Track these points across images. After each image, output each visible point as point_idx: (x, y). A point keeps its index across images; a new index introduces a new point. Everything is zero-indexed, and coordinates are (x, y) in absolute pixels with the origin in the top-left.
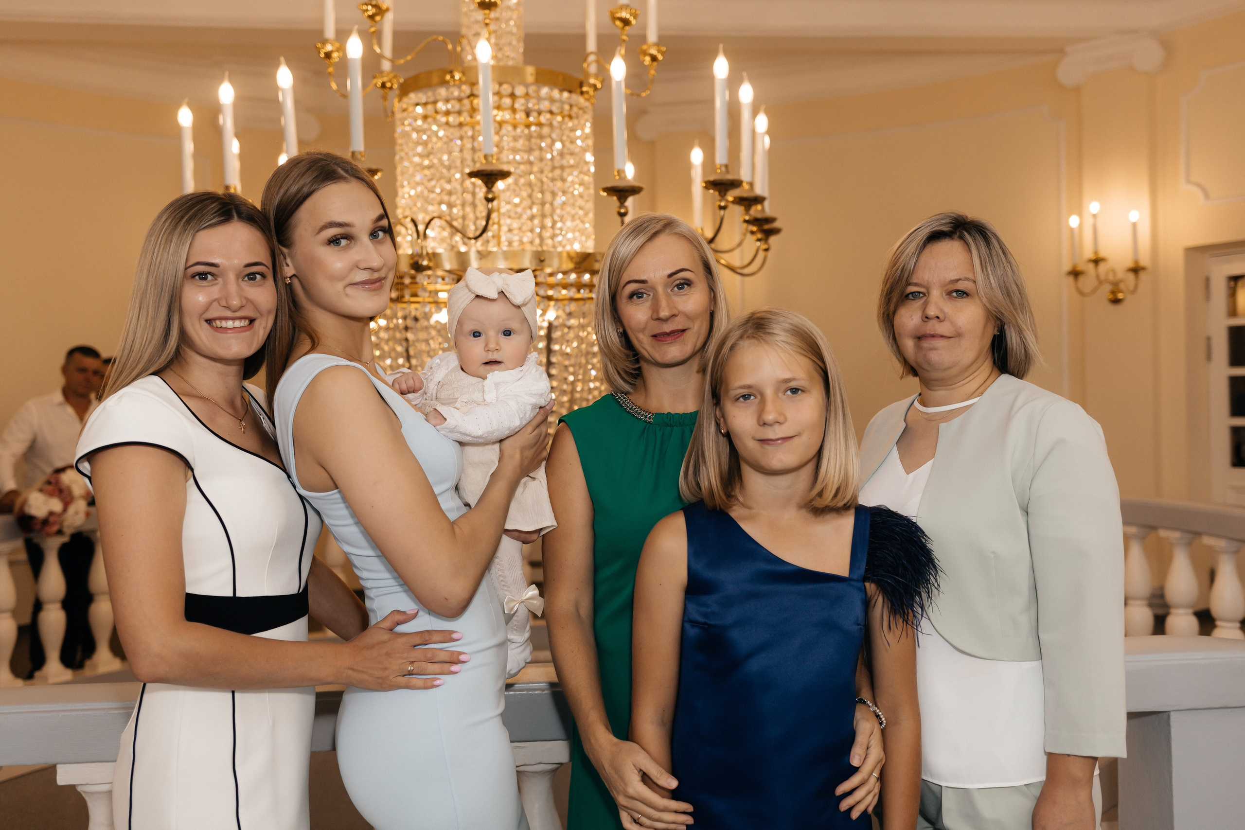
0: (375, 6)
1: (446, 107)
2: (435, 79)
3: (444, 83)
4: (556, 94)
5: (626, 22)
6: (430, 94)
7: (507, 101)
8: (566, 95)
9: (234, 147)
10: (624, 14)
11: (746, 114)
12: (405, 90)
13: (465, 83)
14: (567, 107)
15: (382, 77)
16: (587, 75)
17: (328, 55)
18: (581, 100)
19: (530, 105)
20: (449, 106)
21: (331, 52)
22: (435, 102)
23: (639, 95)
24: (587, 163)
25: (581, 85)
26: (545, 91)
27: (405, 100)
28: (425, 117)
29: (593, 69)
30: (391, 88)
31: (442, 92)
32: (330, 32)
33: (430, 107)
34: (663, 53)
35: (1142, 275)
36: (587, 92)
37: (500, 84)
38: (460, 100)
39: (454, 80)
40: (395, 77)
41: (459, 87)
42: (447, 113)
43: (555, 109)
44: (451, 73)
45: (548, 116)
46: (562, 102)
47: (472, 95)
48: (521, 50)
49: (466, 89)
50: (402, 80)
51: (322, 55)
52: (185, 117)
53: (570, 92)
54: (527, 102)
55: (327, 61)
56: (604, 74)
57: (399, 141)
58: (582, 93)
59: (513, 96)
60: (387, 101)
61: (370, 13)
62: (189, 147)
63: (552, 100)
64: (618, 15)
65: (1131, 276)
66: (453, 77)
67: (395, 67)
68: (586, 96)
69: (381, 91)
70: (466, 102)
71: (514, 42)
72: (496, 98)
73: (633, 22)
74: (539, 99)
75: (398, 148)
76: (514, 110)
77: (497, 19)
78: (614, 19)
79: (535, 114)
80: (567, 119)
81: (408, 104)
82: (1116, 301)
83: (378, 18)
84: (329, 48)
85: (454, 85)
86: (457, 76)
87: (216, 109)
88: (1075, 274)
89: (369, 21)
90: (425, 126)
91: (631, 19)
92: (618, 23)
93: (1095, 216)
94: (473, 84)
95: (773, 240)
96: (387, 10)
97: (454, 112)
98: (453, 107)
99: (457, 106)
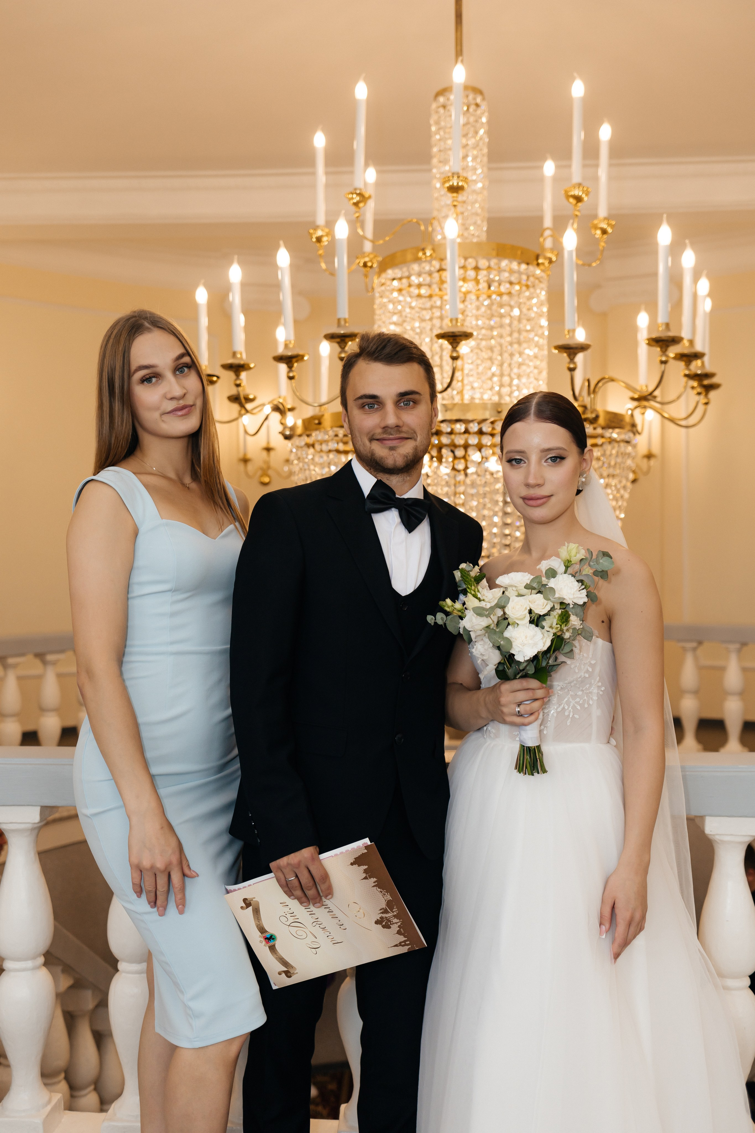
0: (360, 195)
1: (419, 280)
2: (409, 256)
3: (417, 260)
4: (515, 265)
5: (579, 199)
6: (405, 269)
7: (471, 274)
8: (524, 266)
9: (240, 320)
10: (577, 192)
11: (687, 280)
12: (383, 267)
13: (435, 259)
14: (524, 277)
15: (364, 257)
16: (543, 249)
17: (319, 240)
18: (538, 272)
19: (492, 276)
20: (421, 279)
21: (322, 236)
22: (408, 277)
23: (590, 265)
24: (541, 327)
25: (537, 257)
26: (504, 263)
27: (383, 275)
28: (400, 290)
29: (548, 243)
30: (371, 267)
31: (416, 267)
32: (321, 220)
33: (404, 281)
34: (612, 226)
36: (543, 264)
37: (466, 259)
38: (430, 274)
39: (426, 257)
40: (375, 256)
41: (430, 262)
42: (419, 286)
43: (513, 279)
44: (423, 250)
45: (508, 285)
46: (520, 273)
47: (441, 270)
48: (485, 229)
49: (436, 264)
50: (380, 259)
51: (314, 240)
52: (202, 295)
53: (528, 264)
54: (489, 274)
55: (318, 245)
56: (558, 249)
57: (378, 312)
58: (538, 265)
59: (477, 269)
60: (368, 278)
61: (355, 201)
62: (204, 321)
63: (511, 272)
64: (572, 193)
66: (425, 254)
67: (375, 248)
68: (542, 267)
69: (364, 269)
70: (436, 275)
71: (479, 222)
72: (462, 271)
73: (585, 199)
74: (500, 271)
75: (377, 317)
76: (477, 282)
77: (464, 202)
78: (568, 197)
79: (496, 284)
80: (524, 288)
81: (386, 279)
83: (361, 205)
84: (319, 233)
85: (426, 261)
86: (428, 253)
87: (228, 288)
89: (353, 208)
90: (401, 298)
91: (584, 196)
92: (572, 200)
94: (442, 260)
95: (712, 394)
96: (370, 197)
97: (425, 285)
98: (424, 280)
99: (428, 279)
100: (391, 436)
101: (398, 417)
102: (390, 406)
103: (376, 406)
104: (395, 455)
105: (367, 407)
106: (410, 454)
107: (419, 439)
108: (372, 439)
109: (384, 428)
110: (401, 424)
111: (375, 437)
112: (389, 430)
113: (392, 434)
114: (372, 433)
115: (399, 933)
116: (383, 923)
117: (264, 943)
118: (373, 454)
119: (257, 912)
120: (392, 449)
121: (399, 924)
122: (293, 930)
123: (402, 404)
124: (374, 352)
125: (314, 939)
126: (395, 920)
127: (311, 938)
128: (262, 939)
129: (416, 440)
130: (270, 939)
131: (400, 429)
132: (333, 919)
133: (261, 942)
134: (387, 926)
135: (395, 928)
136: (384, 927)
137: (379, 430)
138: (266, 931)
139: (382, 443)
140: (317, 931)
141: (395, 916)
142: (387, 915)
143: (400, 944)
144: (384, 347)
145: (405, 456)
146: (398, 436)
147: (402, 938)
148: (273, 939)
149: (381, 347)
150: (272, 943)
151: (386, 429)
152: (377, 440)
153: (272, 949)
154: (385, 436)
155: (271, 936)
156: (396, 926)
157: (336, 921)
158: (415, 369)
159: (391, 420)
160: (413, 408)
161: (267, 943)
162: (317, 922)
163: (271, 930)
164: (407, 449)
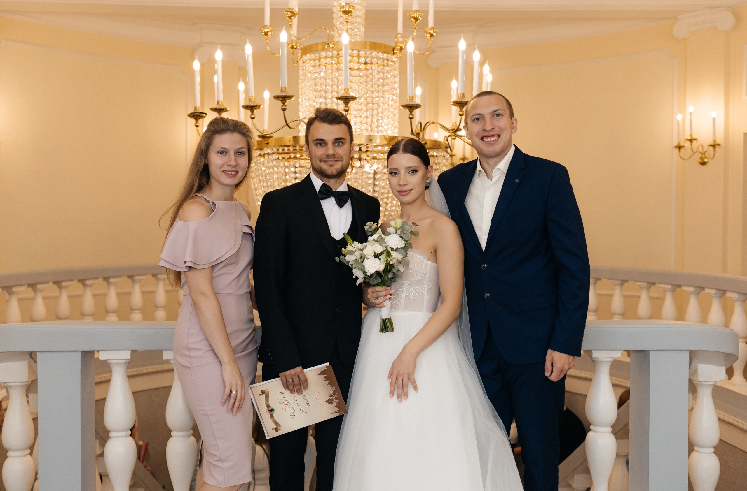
0: (291, 12)
1: (325, 61)
2: (320, 47)
3: (324, 49)
4: (380, 55)
5: (416, 19)
6: (317, 54)
7: (356, 59)
8: (385, 55)
10: (415, 15)
11: (476, 67)
12: (304, 53)
13: (335, 49)
14: (386, 61)
15: (292, 43)
17: (266, 34)
18: (394, 58)
21: (268, 32)
22: (319, 59)
23: (423, 54)
24: (396, 89)
25: (393, 50)
26: (374, 54)
27: (304, 58)
28: (314, 66)
30: (297, 48)
31: (323, 54)
32: (267, 23)
33: (317, 61)
34: (436, 33)
35: (717, 148)
36: (396, 53)
37: (353, 50)
38: (332, 58)
39: (330, 48)
41: (332, 52)
44: (328, 44)
46: (383, 59)
47: (338, 56)
49: (336, 52)
50: (302, 47)
51: (263, 34)
52: (196, 65)
53: (388, 53)
54: (366, 59)
55: (266, 37)
57: (301, 78)
58: (394, 54)
59: (359, 56)
60: (295, 56)
61: (289, 15)
62: (198, 79)
63: (378, 58)
64: (413, 16)
65: (711, 149)
66: (329, 46)
68: (396, 56)
69: (292, 50)
70: (335, 59)
71: (360, 27)
72: (350, 57)
73: (420, 19)
74: (372, 58)
76: (359, 63)
78: (410, 17)
81: (306, 60)
82: (703, 163)
83: (292, 18)
84: (266, 30)
85: (329, 51)
86: (331, 46)
87: (214, 62)
88: (679, 147)
89: (288, 20)
90: (314, 71)
91: (419, 17)
92: (412, 19)
93: (691, 114)
94: (339, 50)
96: (297, 14)
99: (331, 61)
100: (330, 160)
101: (334, 151)
102: (330, 145)
103: (323, 144)
104: (332, 169)
105: (319, 145)
106: (340, 169)
107: (344, 161)
108: (321, 161)
109: (327, 155)
110: (335, 154)
111: (323, 160)
112: (330, 156)
113: (331, 159)
114: (321, 158)
115: (336, 406)
116: (330, 402)
117: (268, 413)
118: (321, 168)
119: (267, 397)
120: (331, 166)
121: (337, 402)
122: (284, 406)
123: (336, 144)
124: (323, 118)
125: (293, 411)
126: (336, 400)
127: (292, 410)
128: (267, 411)
129: (343, 162)
130: (271, 411)
131: (335, 156)
132: (305, 400)
133: (266, 412)
134: (331, 403)
135: (335, 404)
136: (329, 404)
137: (324, 156)
138: (270, 407)
139: (326, 163)
140: (296, 407)
141: (336, 398)
142: (332, 398)
143: (336, 412)
144: (328, 116)
145: (337, 169)
146: (334, 159)
147: (337, 409)
148: (273, 411)
149: (327, 115)
150: (272, 413)
151: (328, 156)
152: (323, 161)
153: (272, 416)
154: (327, 159)
155: (272, 409)
156: (336, 403)
157: (306, 401)
158: (343, 127)
159: (331, 152)
160: (342, 146)
161: (269, 413)
162: (296, 402)
163: (272, 406)
164: (338, 166)
